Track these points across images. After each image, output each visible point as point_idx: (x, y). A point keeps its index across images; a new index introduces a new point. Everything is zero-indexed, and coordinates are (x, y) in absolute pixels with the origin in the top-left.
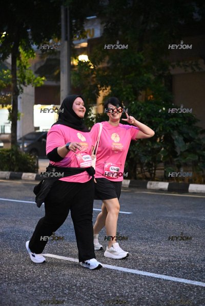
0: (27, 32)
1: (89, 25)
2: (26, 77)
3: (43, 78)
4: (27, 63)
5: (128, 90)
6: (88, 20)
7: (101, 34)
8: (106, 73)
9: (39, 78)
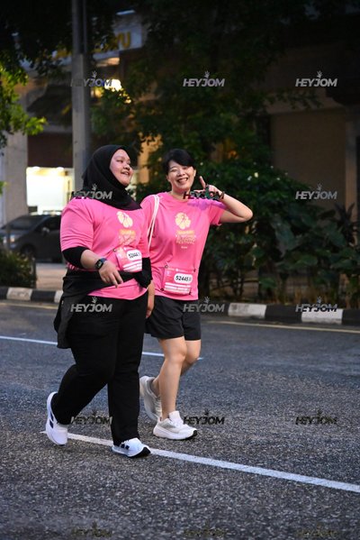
0: (13, 38)
1: (121, 26)
2: (12, 118)
3: (42, 120)
4: (12, 92)
5: (193, 141)
6: (121, 17)
7: (143, 41)
8: (153, 111)
9: (34, 119)
